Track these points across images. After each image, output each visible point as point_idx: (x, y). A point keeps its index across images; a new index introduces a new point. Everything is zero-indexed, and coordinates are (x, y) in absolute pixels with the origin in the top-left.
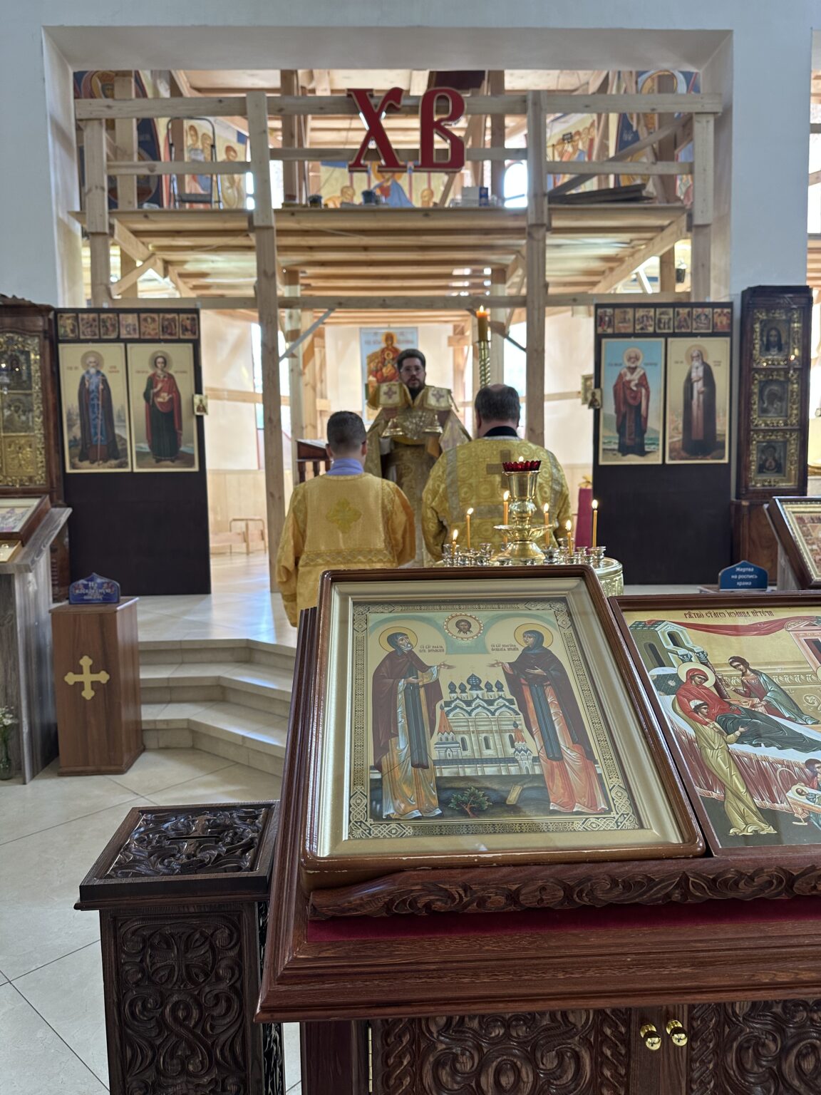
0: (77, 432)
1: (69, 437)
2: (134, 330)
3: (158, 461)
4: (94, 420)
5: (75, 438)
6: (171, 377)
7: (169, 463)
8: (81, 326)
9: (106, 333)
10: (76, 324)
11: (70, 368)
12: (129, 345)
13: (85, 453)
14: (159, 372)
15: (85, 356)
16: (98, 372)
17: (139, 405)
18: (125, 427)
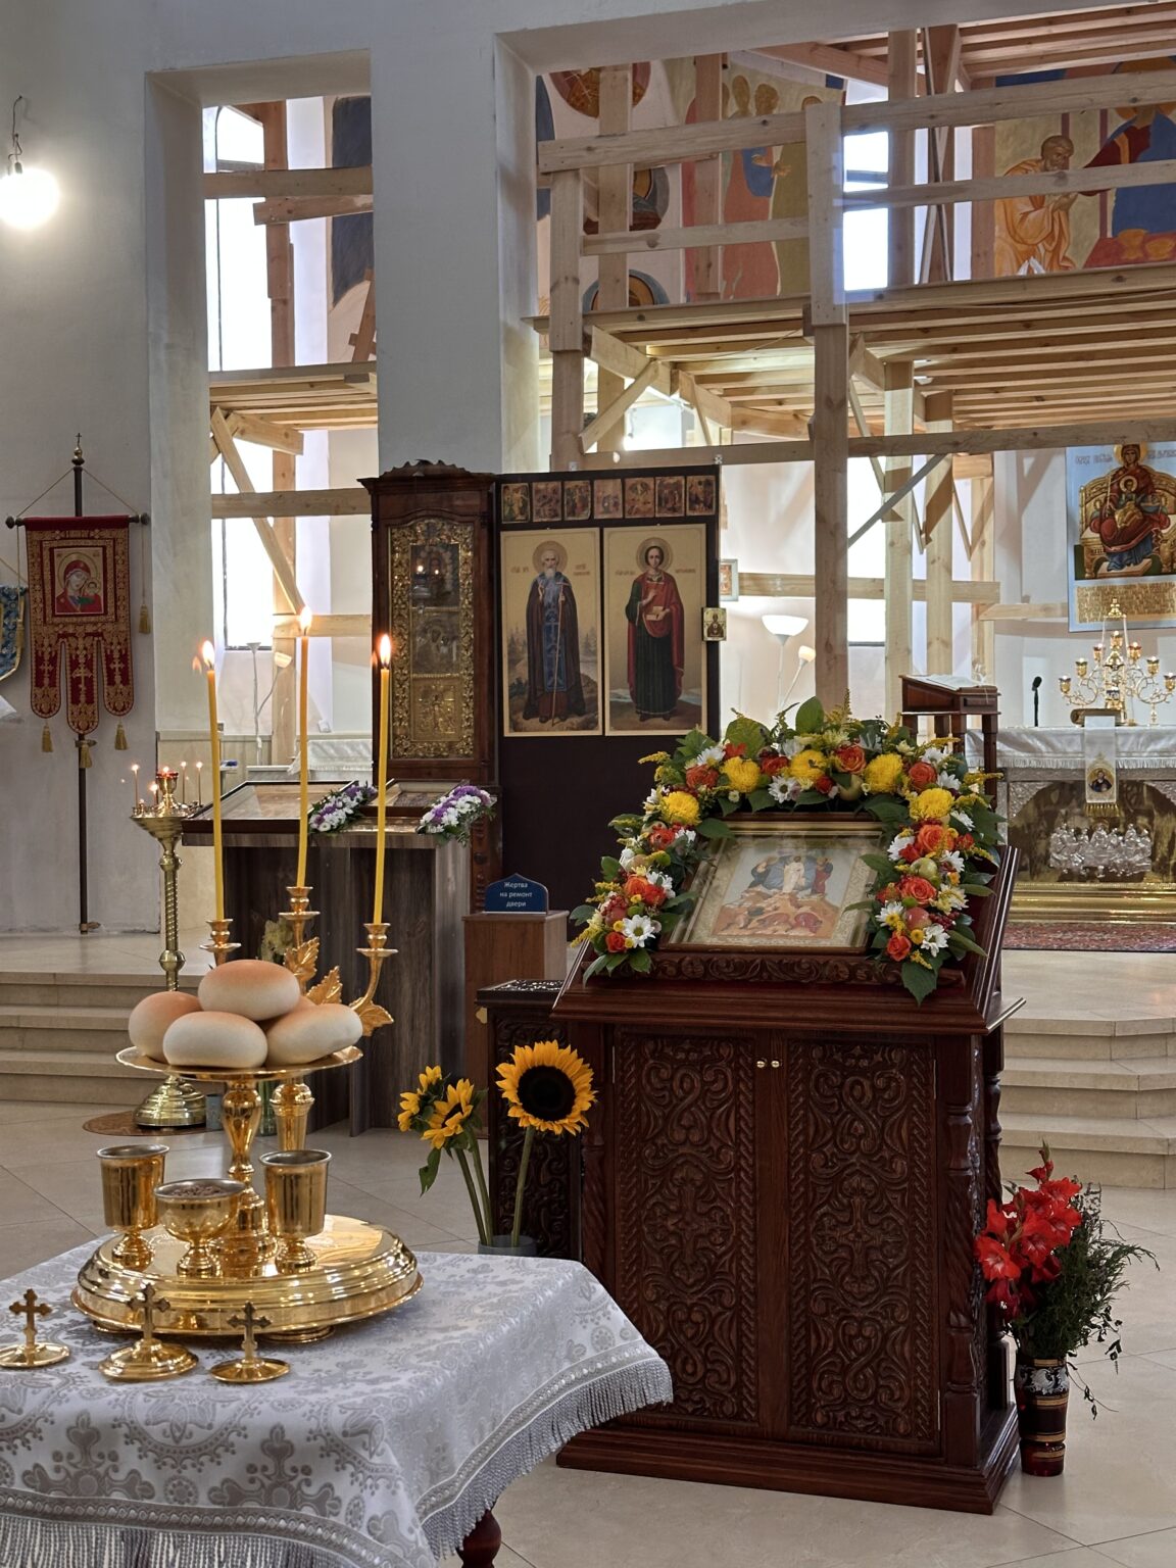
0: (523, 671)
1: (509, 677)
2: (616, 504)
3: (644, 718)
4: (549, 650)
5: (519, 680)
6: (670, 580)
7: (660, 721)
8: (535, 502)
9: (573, 513)
10: (528, 499)
11: (518, 571)
12: (606, 531)
13: (534, 705)
14: (652, 572)
15: (540, 550)
16: (558, 575)
17: (618, 627)
18: (596, 662)
